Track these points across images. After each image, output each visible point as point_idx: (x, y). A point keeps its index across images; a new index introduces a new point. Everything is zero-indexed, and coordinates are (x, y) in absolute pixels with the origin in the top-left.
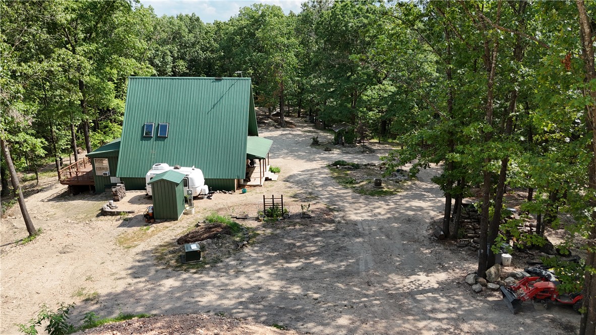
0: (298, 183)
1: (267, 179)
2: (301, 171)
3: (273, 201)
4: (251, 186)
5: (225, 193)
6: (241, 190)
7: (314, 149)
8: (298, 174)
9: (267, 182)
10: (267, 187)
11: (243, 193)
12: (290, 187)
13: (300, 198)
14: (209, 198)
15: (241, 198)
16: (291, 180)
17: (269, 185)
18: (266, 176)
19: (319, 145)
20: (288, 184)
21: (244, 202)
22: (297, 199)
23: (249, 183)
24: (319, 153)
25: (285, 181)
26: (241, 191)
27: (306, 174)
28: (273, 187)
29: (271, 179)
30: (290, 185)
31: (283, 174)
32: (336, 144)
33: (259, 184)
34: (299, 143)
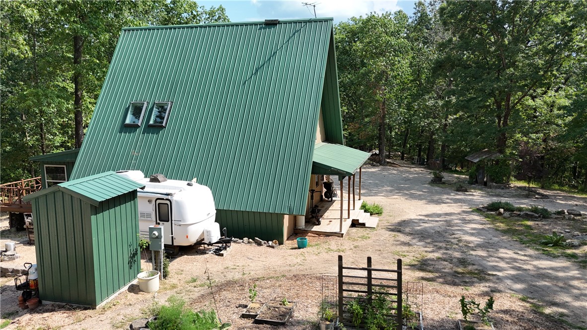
0: (423, 235)
1: (355, 224)
2: (426, 216)
3: (369, 277)
4: (319, 234)
5: (259, 244)
6: (295, 241)
7: (437, 188)
8: (421, 220)
9: (354, 230)
10: (354, 240)
11: (299, 248)
12: (408, 244)
13: (437, 271)
14: (218, 252)
15: (290, 258)
16: (407, 230)
17: (360, 235)
18: (353, 217)
19: (444, 183)
20: (402, 238)
21: (295, 270)
22: (430, 275)
23: (316, 228)
24: (448, 194)
25: (392, 230)
26: (294, 243)
27: (437, 221)
28: (370, 241)
29: (363, 225)
30: (406, 239)
31: (388, 218)
32: (472, 184)
33: (337, 230)
34: (409, 180)
